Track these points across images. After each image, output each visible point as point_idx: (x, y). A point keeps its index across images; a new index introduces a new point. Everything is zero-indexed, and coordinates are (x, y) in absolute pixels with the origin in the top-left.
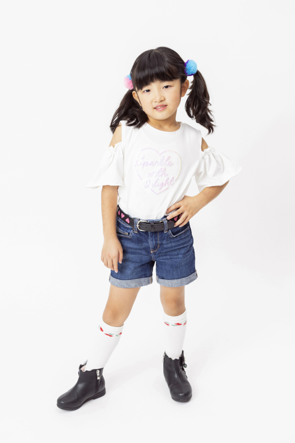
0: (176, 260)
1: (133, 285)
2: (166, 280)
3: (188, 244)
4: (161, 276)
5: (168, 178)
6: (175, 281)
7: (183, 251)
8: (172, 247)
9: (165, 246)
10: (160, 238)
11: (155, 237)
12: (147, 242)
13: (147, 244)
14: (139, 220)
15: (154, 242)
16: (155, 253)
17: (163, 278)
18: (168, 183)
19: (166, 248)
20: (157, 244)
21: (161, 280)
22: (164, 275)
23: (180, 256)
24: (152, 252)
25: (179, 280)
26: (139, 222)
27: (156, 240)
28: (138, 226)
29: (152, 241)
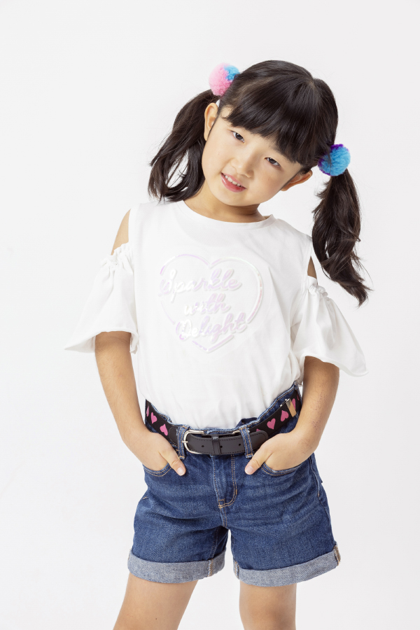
0: (276, 527)
1: (172, 576)
2: (258, 572)
3: (301, 489)
4: (244, 564)
5: (231, 316)
6: (279, 572)
7: (292, 507)
8: (265, 497)
9: (250, 493)
10: (236, 470)
11: (225, 468)
12: (208, 483)
13: (208, 489)
14: (189, 429)
15: (224, 480)
16: (228, 511)
17: (250, 568)
18: (232, 325)
19: (253, 500)
20: (230, 485)
21: (244, 572)
22: (251, 561)
23: (287, 517)
24: (221, 507)
25: (287, 570)
26: (188, 433)
27: (228, 475)
28: (185, 443)
29: (219, 475)
